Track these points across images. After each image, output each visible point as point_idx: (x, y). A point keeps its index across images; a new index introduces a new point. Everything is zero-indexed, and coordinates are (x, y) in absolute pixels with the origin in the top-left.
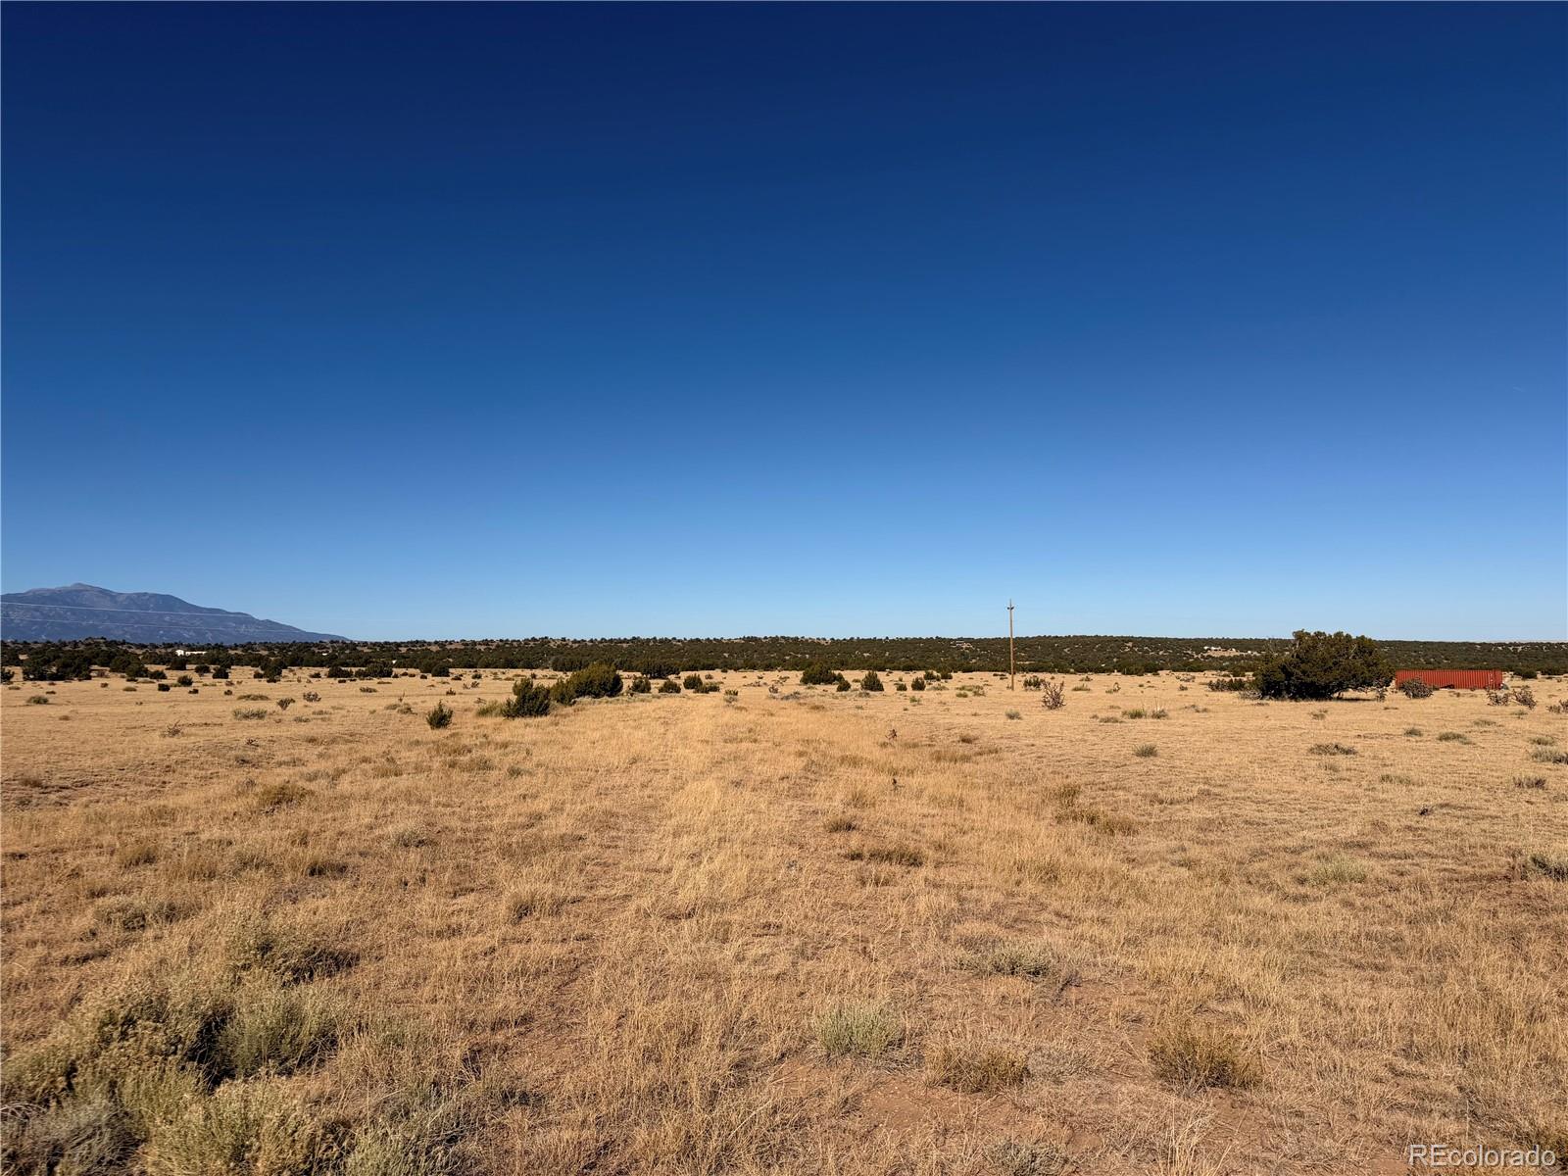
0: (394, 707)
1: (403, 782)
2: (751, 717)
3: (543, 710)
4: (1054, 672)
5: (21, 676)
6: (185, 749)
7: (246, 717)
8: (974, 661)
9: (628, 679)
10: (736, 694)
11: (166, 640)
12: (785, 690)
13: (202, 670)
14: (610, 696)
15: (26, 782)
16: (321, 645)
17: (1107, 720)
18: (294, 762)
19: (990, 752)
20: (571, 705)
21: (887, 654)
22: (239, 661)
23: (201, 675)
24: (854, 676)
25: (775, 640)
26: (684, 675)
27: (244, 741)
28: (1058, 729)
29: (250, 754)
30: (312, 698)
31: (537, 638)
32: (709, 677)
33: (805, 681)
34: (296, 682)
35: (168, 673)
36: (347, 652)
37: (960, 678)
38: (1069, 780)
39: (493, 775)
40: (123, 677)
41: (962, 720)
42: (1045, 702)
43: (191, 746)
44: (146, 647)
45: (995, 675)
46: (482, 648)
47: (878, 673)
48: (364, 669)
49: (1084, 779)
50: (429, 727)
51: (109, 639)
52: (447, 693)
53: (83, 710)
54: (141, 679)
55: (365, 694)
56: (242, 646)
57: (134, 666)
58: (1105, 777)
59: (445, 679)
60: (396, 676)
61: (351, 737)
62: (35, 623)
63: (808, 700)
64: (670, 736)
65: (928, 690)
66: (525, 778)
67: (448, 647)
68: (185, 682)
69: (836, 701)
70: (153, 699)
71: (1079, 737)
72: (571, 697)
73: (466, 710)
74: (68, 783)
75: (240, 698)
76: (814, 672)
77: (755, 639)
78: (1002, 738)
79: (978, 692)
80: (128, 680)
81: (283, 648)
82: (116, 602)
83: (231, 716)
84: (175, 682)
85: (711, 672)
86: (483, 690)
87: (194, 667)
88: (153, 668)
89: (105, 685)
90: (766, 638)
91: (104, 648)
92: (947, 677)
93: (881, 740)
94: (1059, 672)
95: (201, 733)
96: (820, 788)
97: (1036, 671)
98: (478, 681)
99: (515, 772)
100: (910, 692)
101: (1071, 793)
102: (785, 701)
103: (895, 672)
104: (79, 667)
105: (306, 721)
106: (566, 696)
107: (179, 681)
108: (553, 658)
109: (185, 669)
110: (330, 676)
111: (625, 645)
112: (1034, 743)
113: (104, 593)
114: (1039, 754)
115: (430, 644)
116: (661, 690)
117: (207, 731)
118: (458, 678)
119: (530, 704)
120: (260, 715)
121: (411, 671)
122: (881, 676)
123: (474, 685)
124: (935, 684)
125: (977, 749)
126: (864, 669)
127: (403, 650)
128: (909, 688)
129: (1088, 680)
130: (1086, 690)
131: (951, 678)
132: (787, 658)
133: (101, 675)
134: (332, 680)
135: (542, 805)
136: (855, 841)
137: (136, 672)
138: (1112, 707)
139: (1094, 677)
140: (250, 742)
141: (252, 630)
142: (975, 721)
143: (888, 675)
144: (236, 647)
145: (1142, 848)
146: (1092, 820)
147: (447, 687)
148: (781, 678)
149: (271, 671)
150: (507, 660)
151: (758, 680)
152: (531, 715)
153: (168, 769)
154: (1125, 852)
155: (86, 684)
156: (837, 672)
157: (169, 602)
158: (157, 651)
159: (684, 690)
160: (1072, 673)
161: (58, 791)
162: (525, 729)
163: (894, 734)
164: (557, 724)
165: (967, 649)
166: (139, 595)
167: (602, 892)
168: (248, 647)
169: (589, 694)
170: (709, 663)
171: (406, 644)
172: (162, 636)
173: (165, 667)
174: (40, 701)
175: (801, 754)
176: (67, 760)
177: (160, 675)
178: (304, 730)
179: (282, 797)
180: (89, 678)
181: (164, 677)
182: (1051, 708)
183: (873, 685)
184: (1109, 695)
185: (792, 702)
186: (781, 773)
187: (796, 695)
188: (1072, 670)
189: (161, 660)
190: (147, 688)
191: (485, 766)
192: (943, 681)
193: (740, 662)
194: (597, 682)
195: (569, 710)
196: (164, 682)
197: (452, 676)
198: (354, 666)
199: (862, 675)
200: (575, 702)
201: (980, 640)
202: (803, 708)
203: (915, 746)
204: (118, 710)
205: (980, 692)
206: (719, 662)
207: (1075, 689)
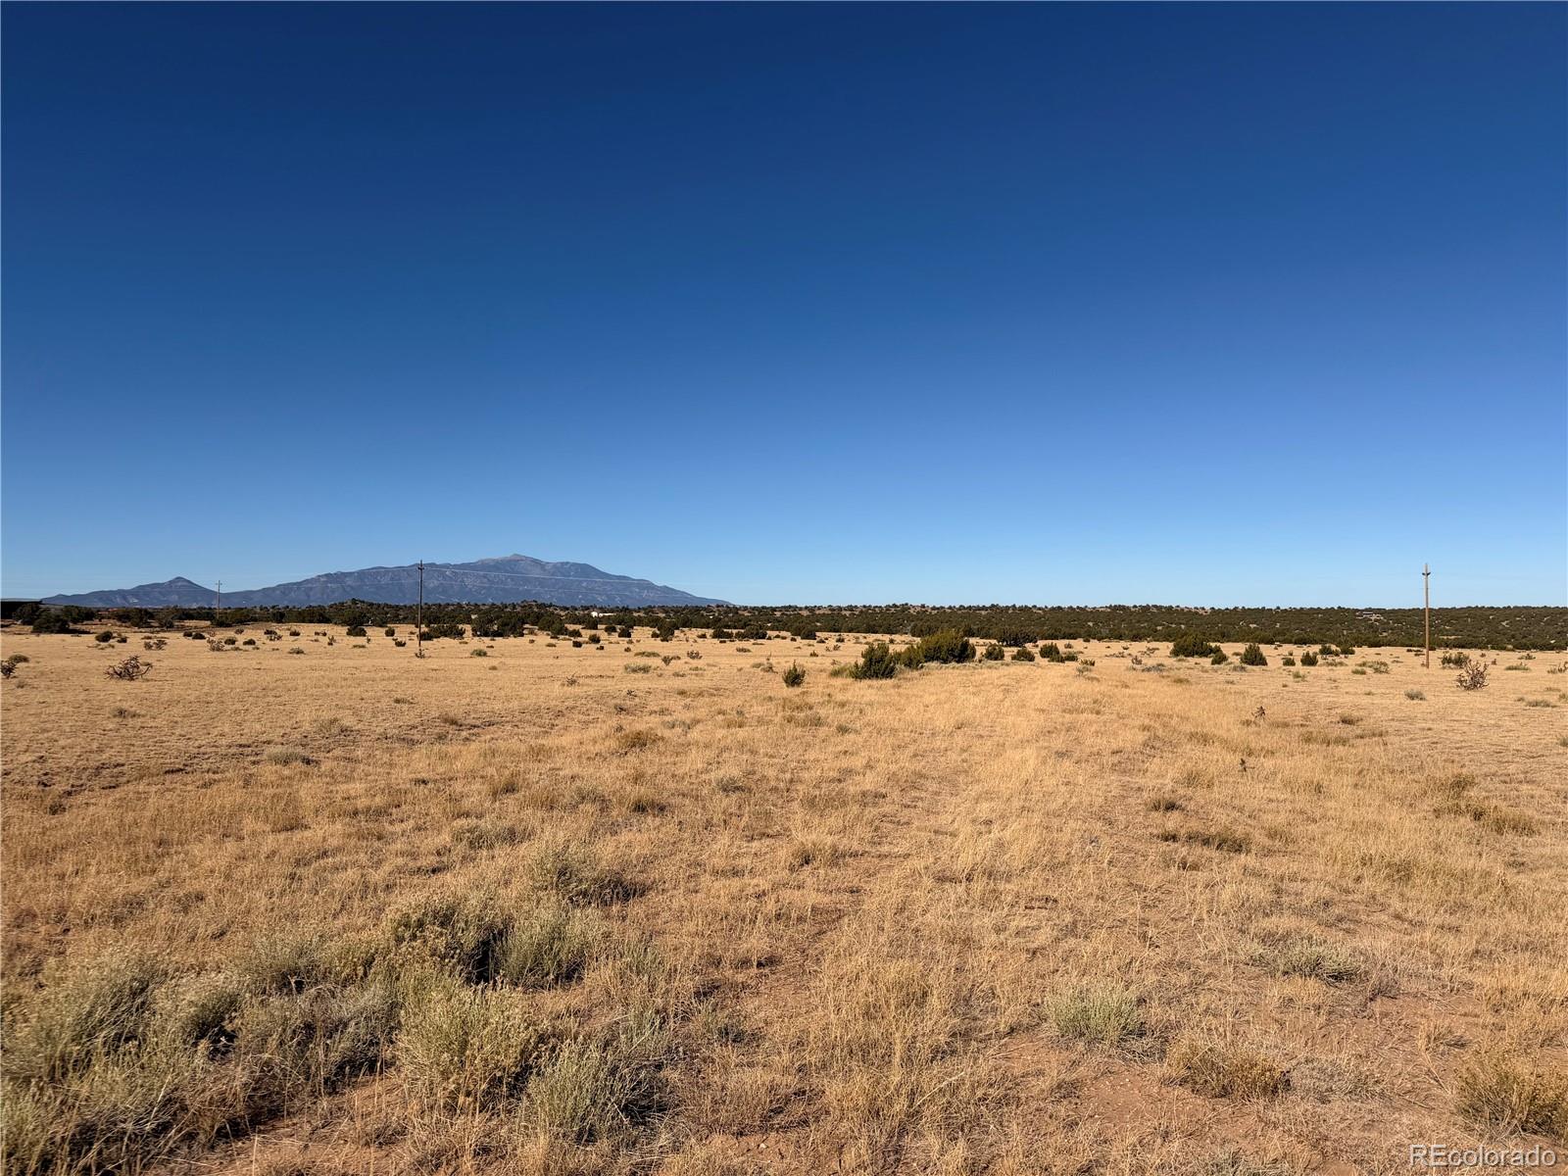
0: (758, 666)
1: (741, 734)
2: (1103, 688)
3: (888, 673)
4: (1487, 648)
5: (471, 632)
6: (577, 698)
7: (634, 671)
8: (1385, 634)
9: (980, 645)
10: (1093, 664)
11: (584, 603)
12: (1149, 662)
13: (610, 630)
14: (958, 662)
15: (446, 721)
16: (708, 609)
17: (1536, 704)
18: (662, 712)
19: (1374, 735)
20: (917, 670)
21: (1278, 626)
22: (640, 622)
23: (609, 634)
24: (1232, 649)
25: (1146, 609)
26: (1041, 643)
27: (624, 693)
28: (1468, 713)
29: (628, 703)
30: (694, 656)
31: (898, 604)
32: (1069, 646)
33: (1175, 653)
34: (686, 640)
35: (583, 632)
36: (731, 615)
37: (1364, 653)
38: (1464, 771)
39: (823, 731)
40: (548, 635)
41: (1348, 698)
42: (1461, 681)
43: (581, 695)
44: (568, 609)
45: (1408, 651)
46: (848, 613)
47: (1260, 646)
48: (743, 631)
49: (1485, 770)
50: (784, 685)
51: (539, 602)
52: (811, 655)
53: (510, 662)
54: (561, 637)
55: (741, 653)
56: (644, 609)
57: (557, 626)
58: (1512, 768)
59: (811, 642)
60: (770, 638)
61: (717, 691)
62: (484, 588)
63: (1172, 673)
64: (1007, 703)
65: (1321, 665)
66: (852, 736)
67: (817, 612)
68: (595, 640)
69: (1205, 675)
70: (568, 654)
71: (1493, 722)
72: (919, 662)
73: (821, 671)
74: (478, 723)
75: (637, 654)
76: (1187, 643)
77: (1123, 608)
78: (1393, 720)
79: (1380, 668)
80: (552, 638)
81: (677, 611)
82: (545, 570)
83: (622, 670)
84: (587, 639)
85: (1072, 642)
86: (844, 653)
87: (604, 626)
88: (571, 627)
89: (532, 641)
90: (1135, 607)
91: (536, 610)
92: (1347, 652)
93: (1244, 718)
94: (1493, 648)
95: (594, 683)
96: (1155, 765)
97: (1463, 647)
98: (839, 644)
99: (843, 730)
100: (1299, 667)
101: (1461, 784)
102: (1146, 673)
103: (1285, 646)
104: (514, 626)
105: (683, 676)
106: (912, 661)
107: (590, 639)
108: (912, 624)
109: (597, 629)
110: (715, 636)
111: (983, 613)
112: (1432, 726)
113: (536, 562)
114: (1435, 740)
115: (801, 609)
116: (1014, 658)
117: (600, 682)
118: (822, 642)
119: (877, 666)
120: (645, 669)
121: (783, 633)
122: (1265, 650)
123: (836, 648)
124: (1330, 659)
125: (1359, 732)
126: (1248, 641)
127: (778, 614)
128: (1298, 663)
129: (1529, 657)
130: (1524, 669)
131: (1353, 653)
132: (1159, 628)
133: (532, 632)
134: (716, 641)
135: (858, 762)
136: (1172, 822)
137: (558, 631)
138: (1549, 689)
139: (1537, 654)
140: (630, 693)
141: (651, 595)
142: (1365, 700)
143: (1276, 649)
144: (639, 610)
145: (1536, 852)
146: (1478, 816)
147: (811, 650)
148: (1149, 649)
149: (665, 633)
150: (868, 625)
151: (1122, 650)
152: (877, 677)
153: (560, 714)
154: (1512, 855)
155: (519, 640)
156: (1213, 645)
157: (586, 570)
158: (577, 612)
159: (1038, 658)
160: (1509, 650)
161: (469, 729)
162: (868, 691)
163: (1262, 711)
164: (899, 687)
165: (1376, 621)
166: (562, 563)
167: (885, 849)
168: (649, 610)
169: (938, 659)
170: (1071, 631)
171: (781, 609)
172: (580, 599)
173: (581, 626)
174: (481, 654)
175: (1145, 728)
176: (483, 703)
177: (577, 634)
178: (678, 683)
179: (639, 741)
180: (522, 635)
181: (580, 635)
182: (1468, 688)
183: (1254, 659)
184: (1551, 675)
185: (1154, 674)
186: (1115, 747)
187: (1159, 667)
188: (1510, 647)
189: (577, 621)
190: (565, 644)
191: (818, 722)
192: (1343, 656)
193: (1105, 631)
194: (945, 648)
195: (916, 673)
196: (579, 639)
197: (818, 639)
198: (735, 628)
199: (1241, 647)
200: (922, 667)
201: (1393, 611)
202: (1164, 681)
203: (1286, 725)
204: (536, 662)
205: (1383, 668)
206: (1082, 631)
207: (1509, 668)
